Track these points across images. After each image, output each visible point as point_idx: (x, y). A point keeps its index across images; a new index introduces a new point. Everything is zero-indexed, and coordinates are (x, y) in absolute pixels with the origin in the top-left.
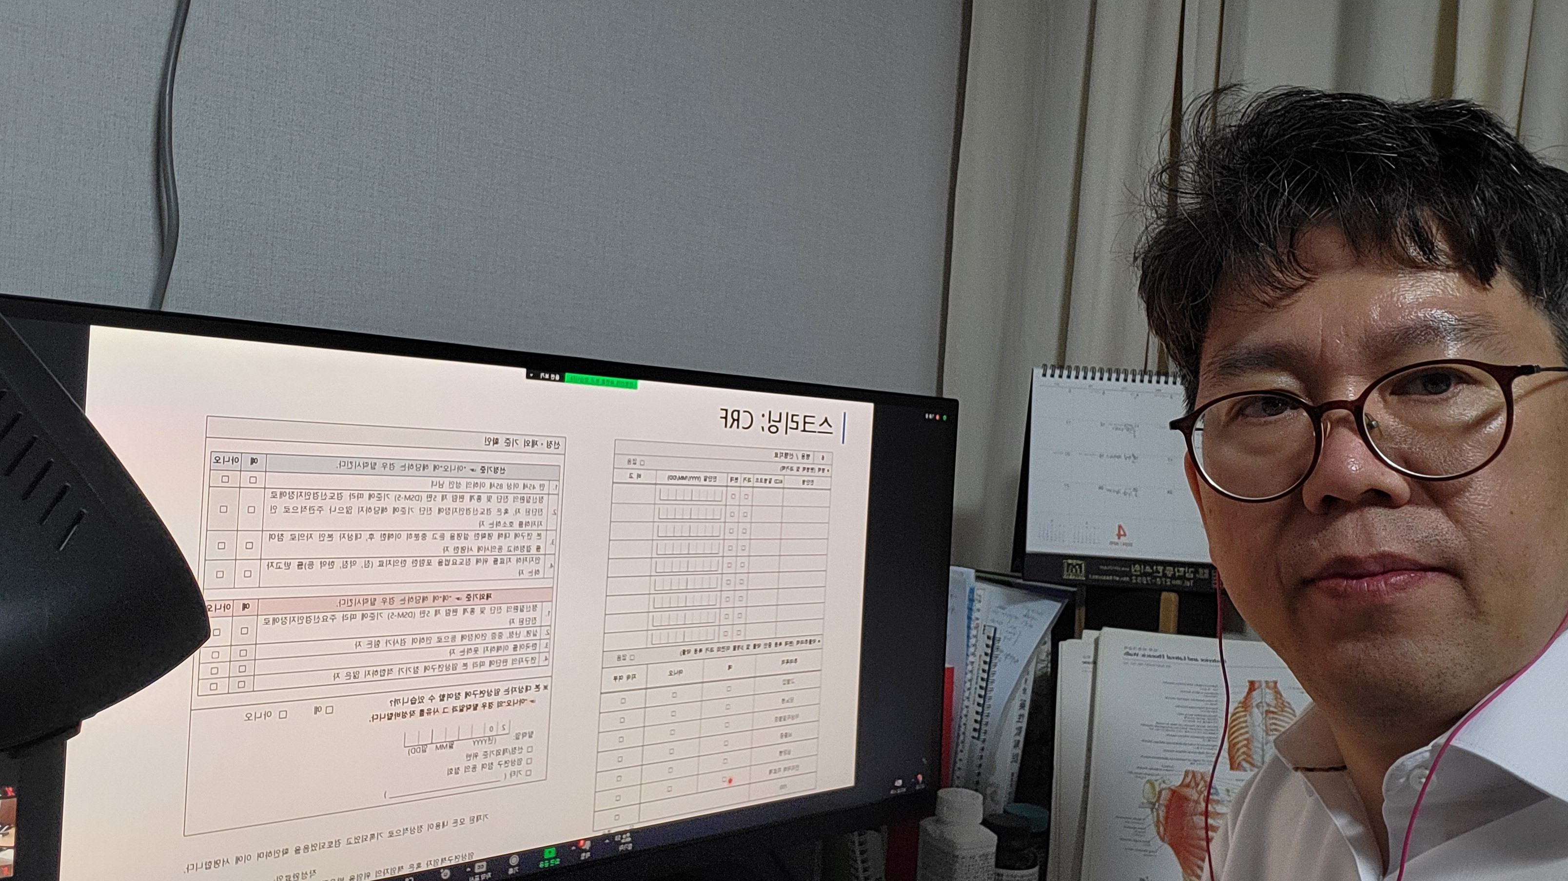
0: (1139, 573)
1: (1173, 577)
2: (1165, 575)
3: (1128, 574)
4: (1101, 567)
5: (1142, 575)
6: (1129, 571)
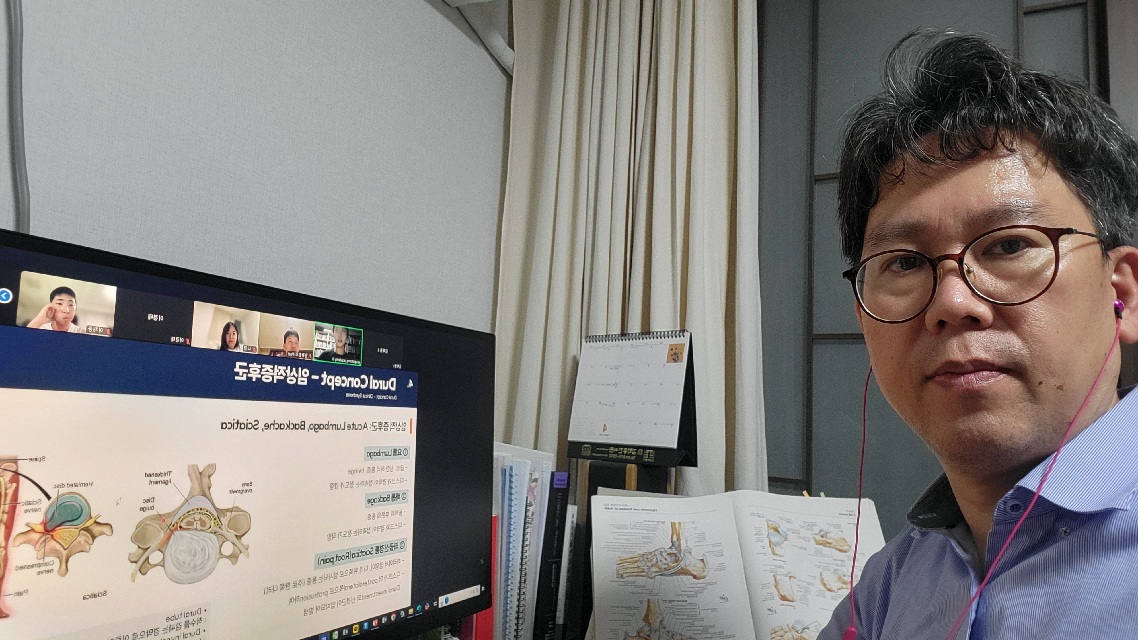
1: (627, 455)
2: (623, 454)
3: (608, 453)
4: (598, 449)
5: (613, 453)
6: (608, 451)
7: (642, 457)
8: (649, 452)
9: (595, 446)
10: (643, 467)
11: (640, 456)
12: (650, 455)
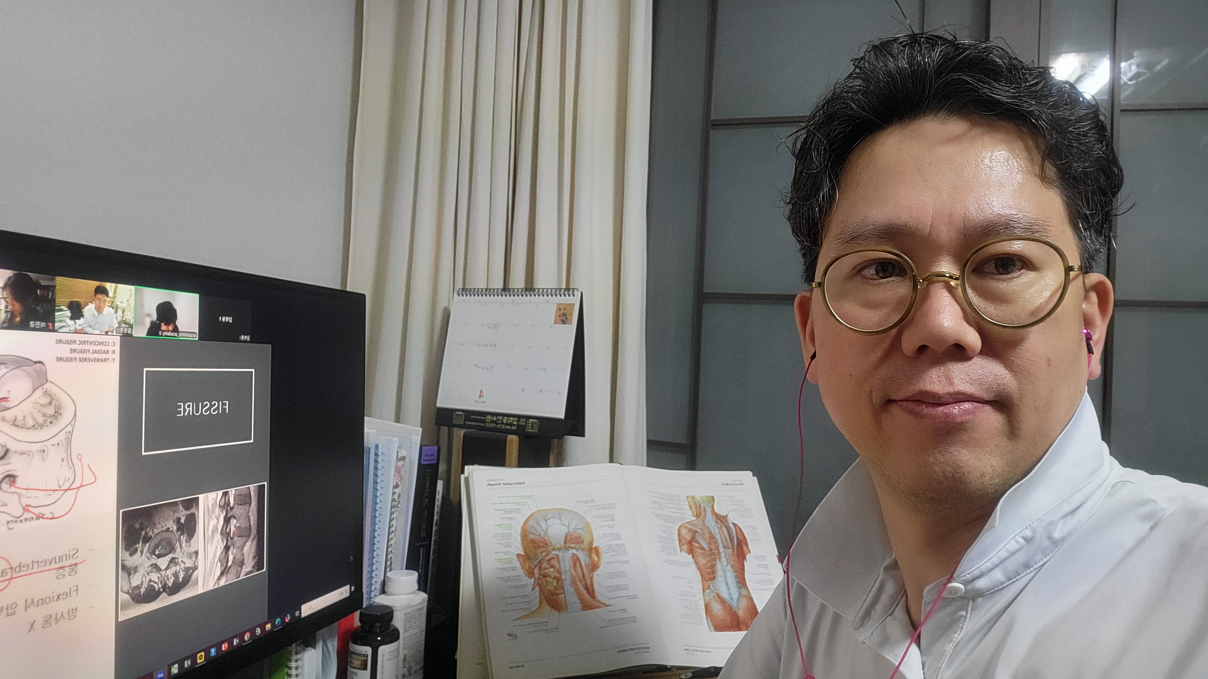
0: (489, 421)
1: (507, 424)
2: (502, 423)
4: (472, 417)
5: (491, 422)
6: (485, 420)
7: (524, 427)
8: (533, 422)
9: (468, 414)
10: (525, 438)
11: (523, 425)
12: (534, 425)
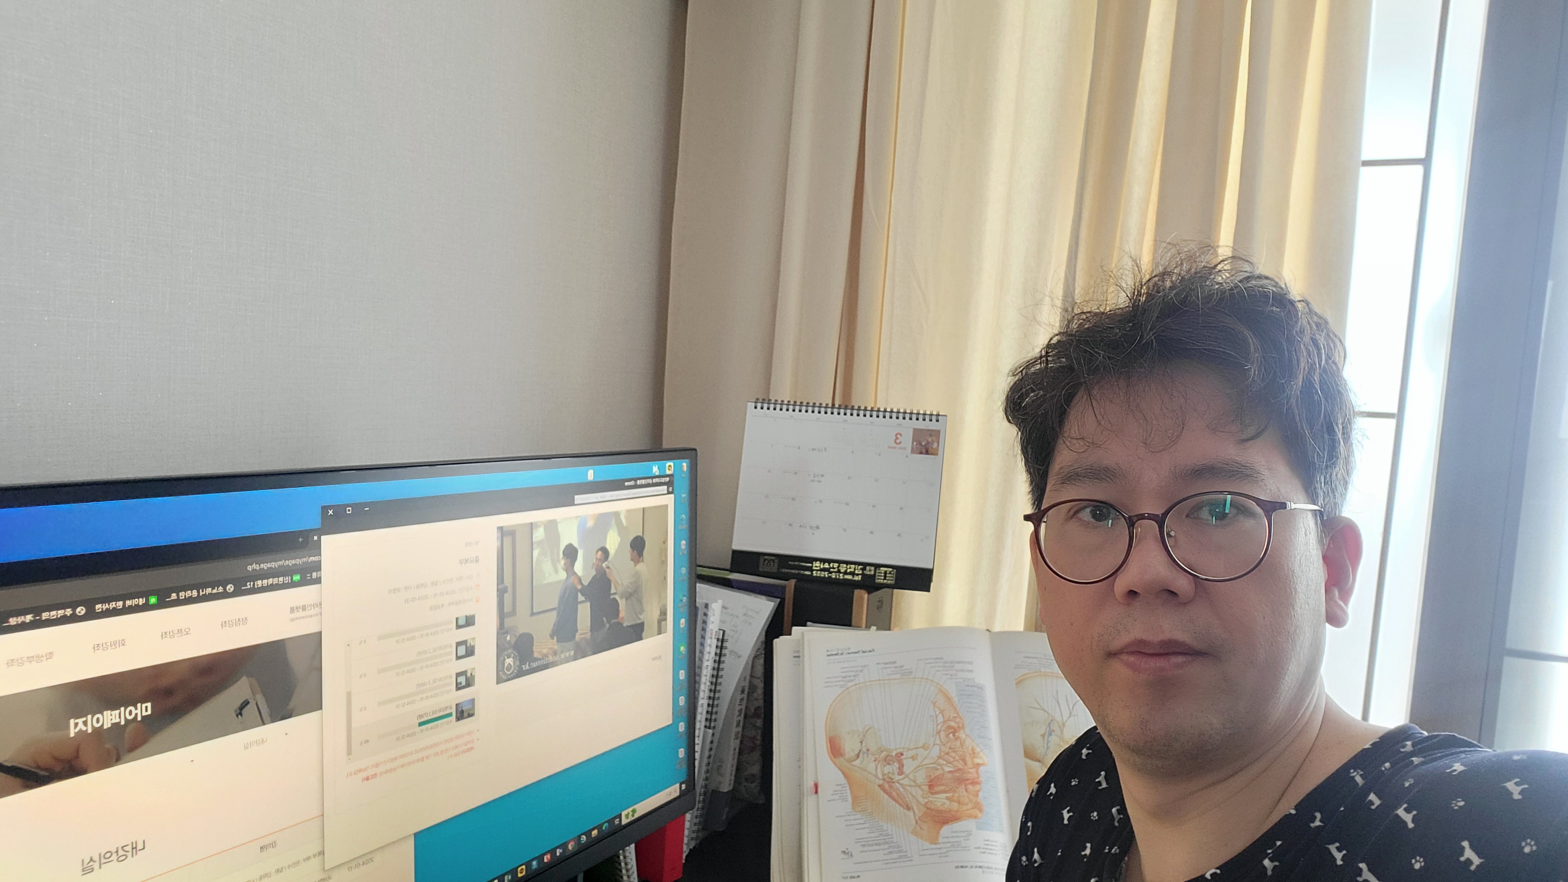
0: (817, 569)
1: (845, 573)
2: (839, 571)
3: (811, 569)
4: (790, 563)
5: (821, 570)
6: (809, 567)
7: (873, 577)
8: (885, 571)
9: (781, 559)
11: (871, 575)
12: (888, 575)
